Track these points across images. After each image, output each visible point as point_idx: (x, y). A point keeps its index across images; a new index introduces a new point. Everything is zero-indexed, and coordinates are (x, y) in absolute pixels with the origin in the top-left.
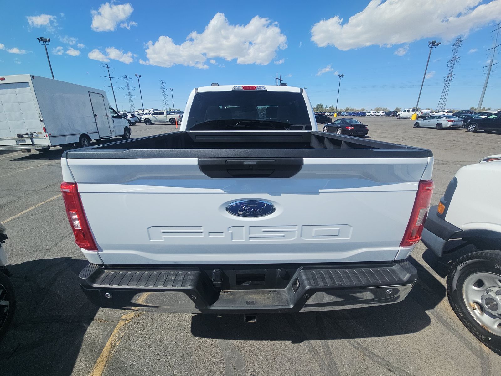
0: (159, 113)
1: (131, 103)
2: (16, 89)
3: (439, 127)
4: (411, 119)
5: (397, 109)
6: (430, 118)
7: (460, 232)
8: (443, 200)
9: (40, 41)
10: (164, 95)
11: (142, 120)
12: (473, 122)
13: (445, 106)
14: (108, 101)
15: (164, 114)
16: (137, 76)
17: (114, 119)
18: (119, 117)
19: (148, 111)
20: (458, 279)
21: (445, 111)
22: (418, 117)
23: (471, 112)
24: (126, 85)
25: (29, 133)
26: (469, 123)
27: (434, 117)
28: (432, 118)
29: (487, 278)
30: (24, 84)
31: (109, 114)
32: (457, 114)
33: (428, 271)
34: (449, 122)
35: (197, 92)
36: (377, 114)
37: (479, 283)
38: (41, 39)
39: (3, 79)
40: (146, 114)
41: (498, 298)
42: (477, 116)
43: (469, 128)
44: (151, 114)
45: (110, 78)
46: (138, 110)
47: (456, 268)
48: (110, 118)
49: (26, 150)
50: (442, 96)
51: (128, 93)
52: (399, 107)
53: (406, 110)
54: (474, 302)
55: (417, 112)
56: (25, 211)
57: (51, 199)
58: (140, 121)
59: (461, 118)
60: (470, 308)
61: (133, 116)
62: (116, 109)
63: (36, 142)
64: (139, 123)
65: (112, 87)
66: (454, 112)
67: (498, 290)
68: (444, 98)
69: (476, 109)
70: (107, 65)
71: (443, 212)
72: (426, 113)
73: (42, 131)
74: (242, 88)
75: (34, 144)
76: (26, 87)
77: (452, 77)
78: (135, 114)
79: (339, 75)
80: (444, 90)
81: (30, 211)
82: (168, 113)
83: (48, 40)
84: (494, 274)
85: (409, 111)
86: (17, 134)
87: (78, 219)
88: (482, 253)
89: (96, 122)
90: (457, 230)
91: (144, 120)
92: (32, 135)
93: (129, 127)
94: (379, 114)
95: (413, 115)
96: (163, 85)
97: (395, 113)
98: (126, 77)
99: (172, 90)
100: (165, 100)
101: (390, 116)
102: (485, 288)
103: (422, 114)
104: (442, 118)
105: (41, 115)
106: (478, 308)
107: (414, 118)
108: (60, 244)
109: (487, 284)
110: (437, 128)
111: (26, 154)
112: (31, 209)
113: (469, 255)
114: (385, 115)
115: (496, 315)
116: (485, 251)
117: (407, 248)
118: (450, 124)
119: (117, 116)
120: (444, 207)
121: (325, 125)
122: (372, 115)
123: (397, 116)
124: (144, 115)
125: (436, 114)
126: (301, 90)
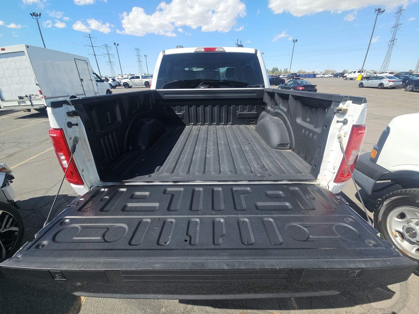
0: (135, 77)
1: (112, 69)
2: (14, 58)
3: (381, 86)
4: (356, 80)
5: (344, 71)
6: (373, 79)
7: (389, 173)
8: (376, 147)
9: (33, 16)
10: (139, 61)
11: (121, 84)
12: (411, 83)
13: (387, 68)
14: (91, 67)
15: (140, 78)
16: (115, 44)
17: (98, 83)
18: (102, 81)
19: (126, 76)
20: (384, 213)
21: (387, 72)
22: (363, 78)
23: (410, 73)
24: (106, 53)
25: (28, 96)
26: (407, 83)
27: (377, 78)
28: (375, 79)
29: (409, 211)
30: (21, 53)
31: (93, 79)
32: (398, 75)
33: (359, 207)
34: (390, 82)
35: (164, 54)
36: (326, 76)
37: (402, 216)
38: (33, 14)
39: (3, 49)
40: (125, 78)
41: (417, 227)
42: (414, 77)
43: (407, 88)
44: (128, 79)
45: (92, 46)
46: (118, 76)
47: (383, 203)
48: (94, 82)
49: (27, 110)
50: (386, 59)
51: (108, 61)
52: (346, 69)
53: (352, 72)
54: (396, 231)
55: (363, 74)
56: (29, 159)
57: (49, 150)
58: (120, 85)
59: (400, 78)
60: (392, 236)
61: (114, 80)
62: (99, 75)
63: (34, 103)
64: (119, 86)
65: (95, 55)
66: (395, 74)
67: (418, 221)
68: (387, 60)
69: (414, 71)
70: (89, 35)
71: (375, 157)
72: (370, 74)
73: (39, 93)
74: (203, 50)
75: (33, 104)
76: (22, 56)
77: (395, 41)
78: (116, 78)
79: (293, 40)
80: (387, 54)
81: (33, 159)
82: (143, 77)
83: (39, 15)
84: (415, 208)
85: (355, 72)
86: (19, 97)
87: (66, 159)
88: (406, 191)
89: (82, 85)
90: (386, 172)
91: (123, 83)
92: (30, 97)
93: (110, 90)
94: (327, 76)
95: (358, 76)
96: (138, 53)
97: (342, 75)
98: (106, 46)
99: (146, 56)
100: (140, 66)
101: (337, 77)
102: (407, 220)
103: (366, 75)
104: (384, 78)
105: (36, 79)
106: (400, 236)
107: (359, 79)
108: (58, 184)
109: (408, 217)
110: (379, 87)
111: (28, 113)
112: (34, 157)
113: (395, 192)
114: (333, 77)
115: (415, 242)
116: (408, 189)
117: (340, 184)
118: (391, 84)
119: (100, 80)
120: (377, 152)
121: (279, 86)
122: (321, 77)
123: (344, 77)
124: (123, 79)
125: (379, 75)
126: (256, 51)
